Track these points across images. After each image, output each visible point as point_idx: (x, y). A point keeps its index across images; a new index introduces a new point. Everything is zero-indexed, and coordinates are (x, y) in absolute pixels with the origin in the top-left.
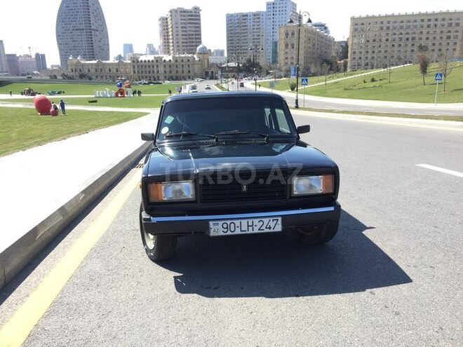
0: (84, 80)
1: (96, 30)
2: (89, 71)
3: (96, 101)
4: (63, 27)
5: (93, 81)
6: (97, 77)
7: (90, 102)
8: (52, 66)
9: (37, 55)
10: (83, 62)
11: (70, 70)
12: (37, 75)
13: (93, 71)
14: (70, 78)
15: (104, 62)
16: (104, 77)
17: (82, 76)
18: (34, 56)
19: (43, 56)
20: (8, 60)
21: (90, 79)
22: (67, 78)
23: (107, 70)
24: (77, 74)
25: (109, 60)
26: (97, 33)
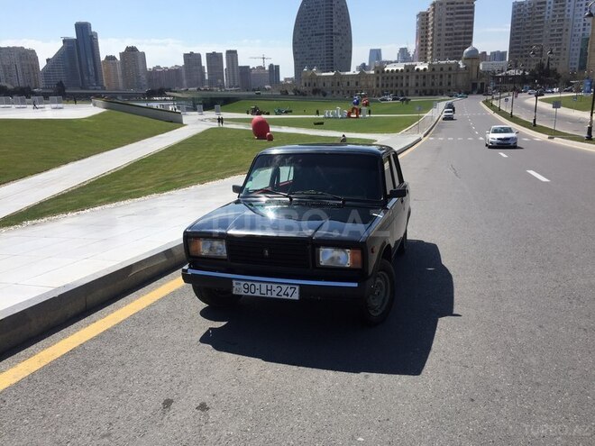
0: (317, 96)
1: (339, 34)
2: (324, 85)
3: (322, 123)
4: (301, 32)
5: (327, 97)
6: (333, 92)
7: (315, 124)
8: (286, 79)
9: (271, 66)
10: (318, 74)
11: (303, 84)
12: (269, 89)
13: (328, 85)
14: (303, 94)
15: (342, 73)
16: (341, 93)
17: (315, 92)
18: (267, 68)
19: (277, 67)
20: (241, 74)
21: (325, 95)
22: (299, 94)
23: (345, 84)
24: (311, 89)
25: (349, 71)
26: (339, 38)
